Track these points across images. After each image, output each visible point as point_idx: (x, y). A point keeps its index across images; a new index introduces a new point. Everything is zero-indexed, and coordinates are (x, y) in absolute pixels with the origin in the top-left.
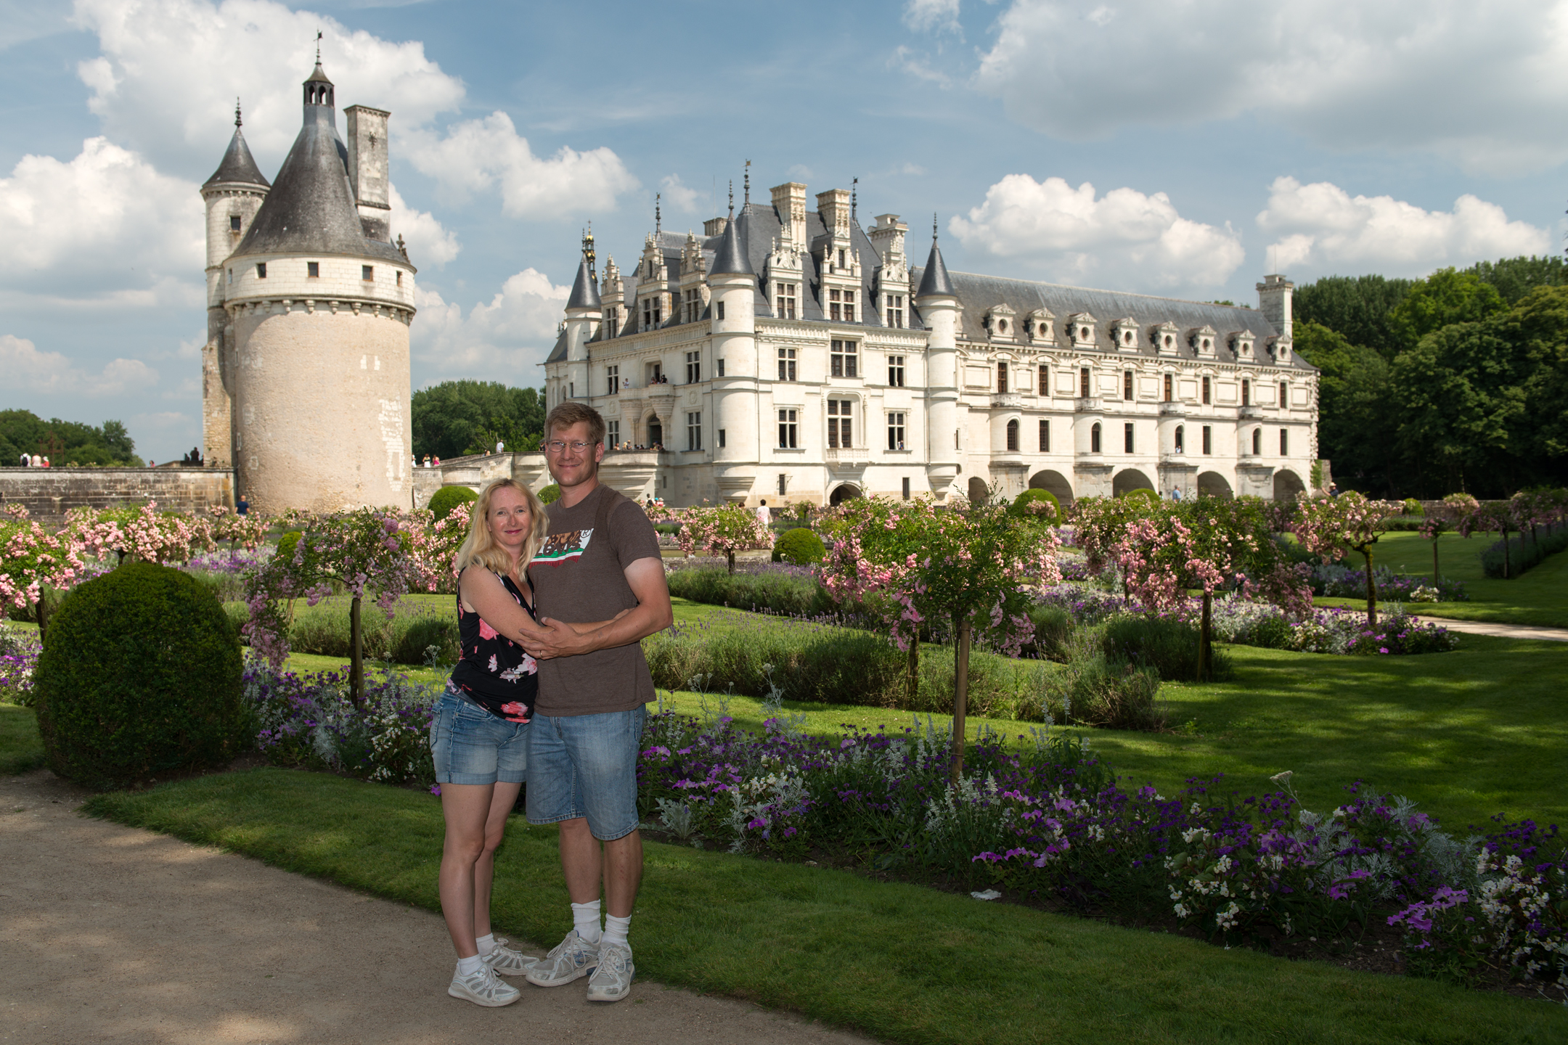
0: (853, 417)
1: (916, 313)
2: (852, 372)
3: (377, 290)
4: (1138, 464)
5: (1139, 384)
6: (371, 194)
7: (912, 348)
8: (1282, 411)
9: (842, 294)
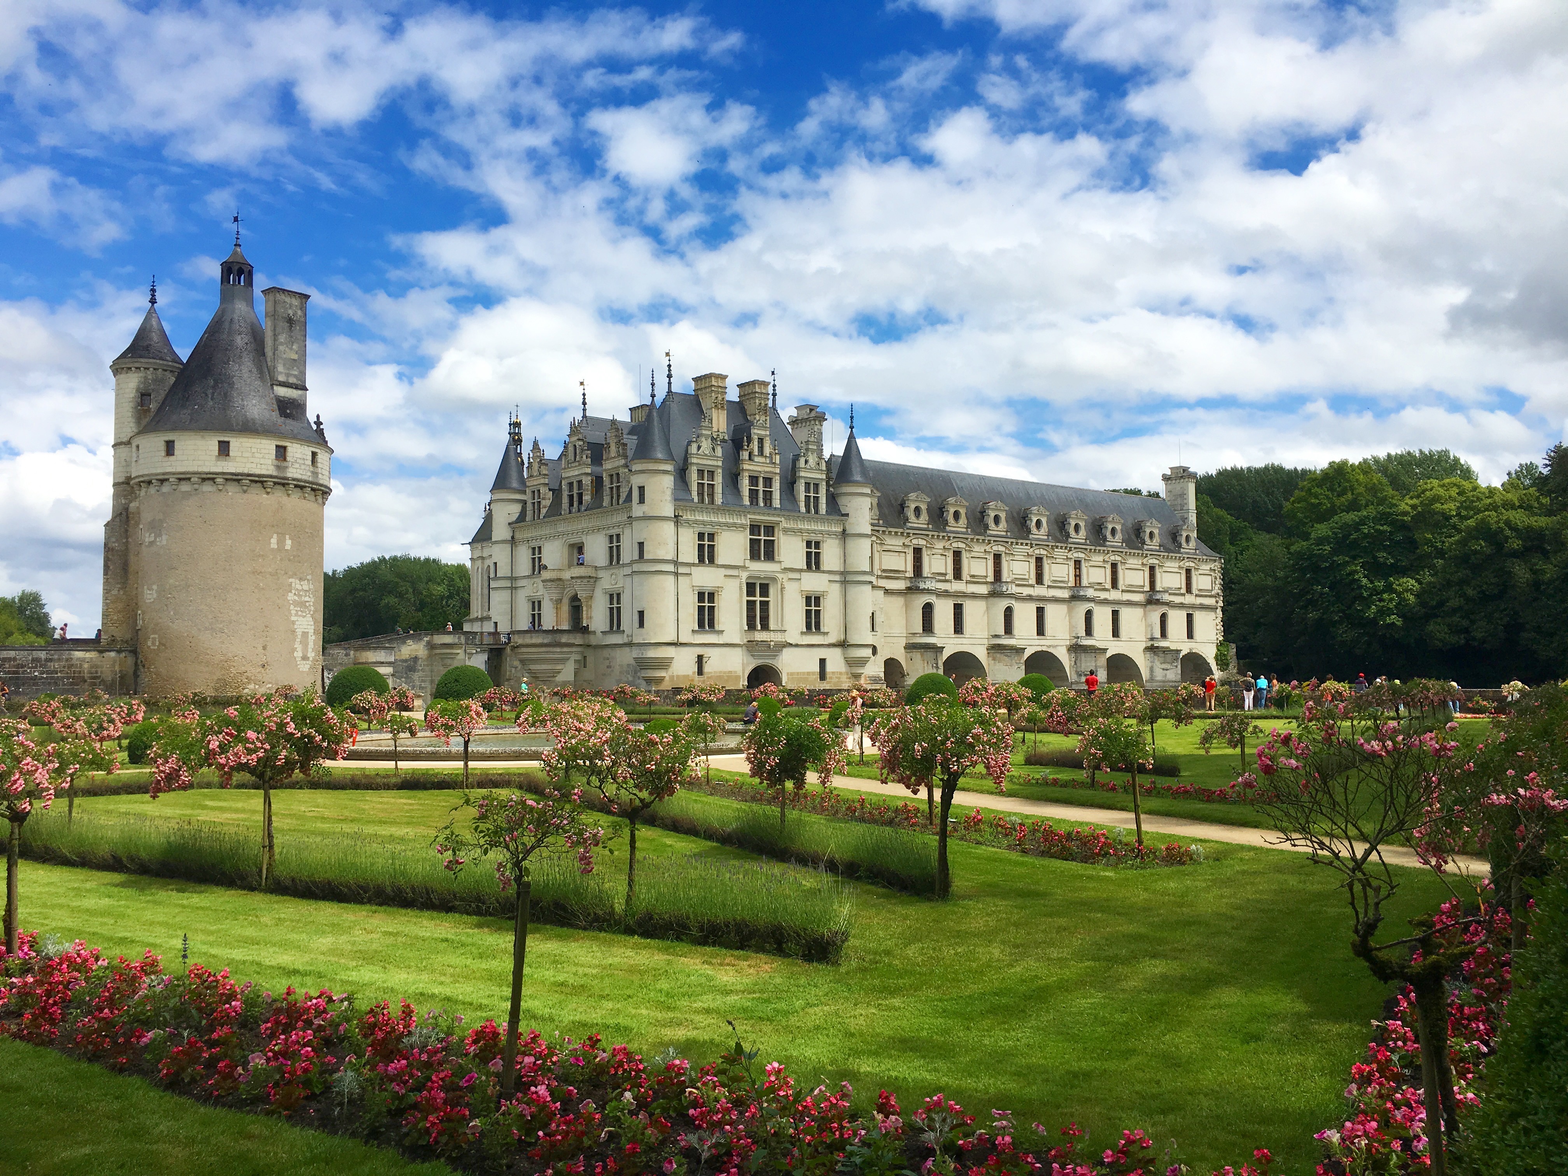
0: (771, 599)
1: (832, 499)
2: (770, 556)
3: (290, 470)
4: (1049, 646)
5: (1050, 569)
6: (288, 375)
7: (829, 533)
8: (1188, 596)
9: (761, 480)
